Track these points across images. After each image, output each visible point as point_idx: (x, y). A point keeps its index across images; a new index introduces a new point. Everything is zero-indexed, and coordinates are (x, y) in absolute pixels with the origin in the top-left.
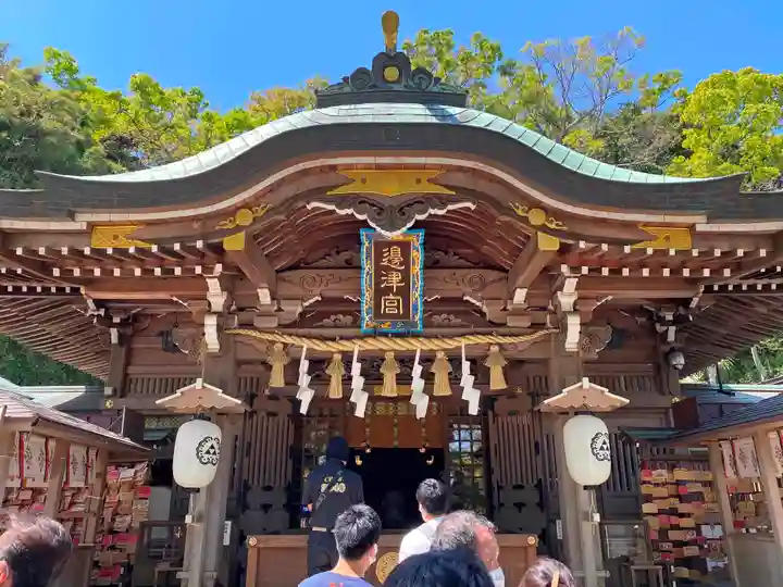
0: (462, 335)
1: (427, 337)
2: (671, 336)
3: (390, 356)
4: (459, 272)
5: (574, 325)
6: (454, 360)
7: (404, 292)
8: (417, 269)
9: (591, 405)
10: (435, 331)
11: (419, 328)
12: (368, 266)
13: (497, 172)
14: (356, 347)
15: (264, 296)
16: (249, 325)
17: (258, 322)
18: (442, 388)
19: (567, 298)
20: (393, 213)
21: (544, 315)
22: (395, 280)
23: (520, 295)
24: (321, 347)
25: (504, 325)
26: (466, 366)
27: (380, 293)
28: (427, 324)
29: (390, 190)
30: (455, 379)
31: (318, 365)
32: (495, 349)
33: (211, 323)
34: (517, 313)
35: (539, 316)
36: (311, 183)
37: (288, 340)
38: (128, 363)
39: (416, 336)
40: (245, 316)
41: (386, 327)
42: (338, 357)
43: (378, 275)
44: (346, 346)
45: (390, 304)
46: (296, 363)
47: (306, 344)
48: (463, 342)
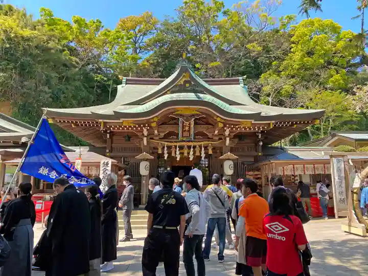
0: (202, 141)
1: (195, 142)
2: (260, 137)
3: (186, 146)
4: (202, 126)
5: (228, 139)
6: (200, 147)
7: (189, 131)
8: (192, 126)
9: (230, 158)
10: (196, 140)
11: (193, 139)
12: (180, 124)
13: (210, 110)
14: (178, 144)
15: (156, 132)
16: (152, 139)
17: (154, 138)
18: (198, 154)
19: (227, 133)
20: (188, 118)
21: (222, 137)
22: (187, 128)
23: (216, 132)
24: (170, 144)
25: (212, 139)
26: (203, 149)
27: (183, 131)
28: (194, 138)
29: (187, 113)
30: (200, 152)
31: (169, 148)
32: (210, 145)
33: (145, 139)
34: (216, 136)
35: (221, 136)
36: (170, 111)
37: (162, 142)
38: (112, 143)
39: (192, 141)
40: (151, 136)
41: (184, 139)
42: (174, 146)
43: (183, 127)
44: (175, 144)
45: (186, 134)
46: (164, 147)
47: (166, 143)
48: (203, 143)
